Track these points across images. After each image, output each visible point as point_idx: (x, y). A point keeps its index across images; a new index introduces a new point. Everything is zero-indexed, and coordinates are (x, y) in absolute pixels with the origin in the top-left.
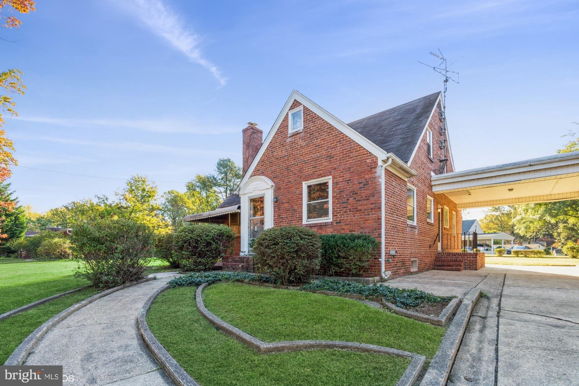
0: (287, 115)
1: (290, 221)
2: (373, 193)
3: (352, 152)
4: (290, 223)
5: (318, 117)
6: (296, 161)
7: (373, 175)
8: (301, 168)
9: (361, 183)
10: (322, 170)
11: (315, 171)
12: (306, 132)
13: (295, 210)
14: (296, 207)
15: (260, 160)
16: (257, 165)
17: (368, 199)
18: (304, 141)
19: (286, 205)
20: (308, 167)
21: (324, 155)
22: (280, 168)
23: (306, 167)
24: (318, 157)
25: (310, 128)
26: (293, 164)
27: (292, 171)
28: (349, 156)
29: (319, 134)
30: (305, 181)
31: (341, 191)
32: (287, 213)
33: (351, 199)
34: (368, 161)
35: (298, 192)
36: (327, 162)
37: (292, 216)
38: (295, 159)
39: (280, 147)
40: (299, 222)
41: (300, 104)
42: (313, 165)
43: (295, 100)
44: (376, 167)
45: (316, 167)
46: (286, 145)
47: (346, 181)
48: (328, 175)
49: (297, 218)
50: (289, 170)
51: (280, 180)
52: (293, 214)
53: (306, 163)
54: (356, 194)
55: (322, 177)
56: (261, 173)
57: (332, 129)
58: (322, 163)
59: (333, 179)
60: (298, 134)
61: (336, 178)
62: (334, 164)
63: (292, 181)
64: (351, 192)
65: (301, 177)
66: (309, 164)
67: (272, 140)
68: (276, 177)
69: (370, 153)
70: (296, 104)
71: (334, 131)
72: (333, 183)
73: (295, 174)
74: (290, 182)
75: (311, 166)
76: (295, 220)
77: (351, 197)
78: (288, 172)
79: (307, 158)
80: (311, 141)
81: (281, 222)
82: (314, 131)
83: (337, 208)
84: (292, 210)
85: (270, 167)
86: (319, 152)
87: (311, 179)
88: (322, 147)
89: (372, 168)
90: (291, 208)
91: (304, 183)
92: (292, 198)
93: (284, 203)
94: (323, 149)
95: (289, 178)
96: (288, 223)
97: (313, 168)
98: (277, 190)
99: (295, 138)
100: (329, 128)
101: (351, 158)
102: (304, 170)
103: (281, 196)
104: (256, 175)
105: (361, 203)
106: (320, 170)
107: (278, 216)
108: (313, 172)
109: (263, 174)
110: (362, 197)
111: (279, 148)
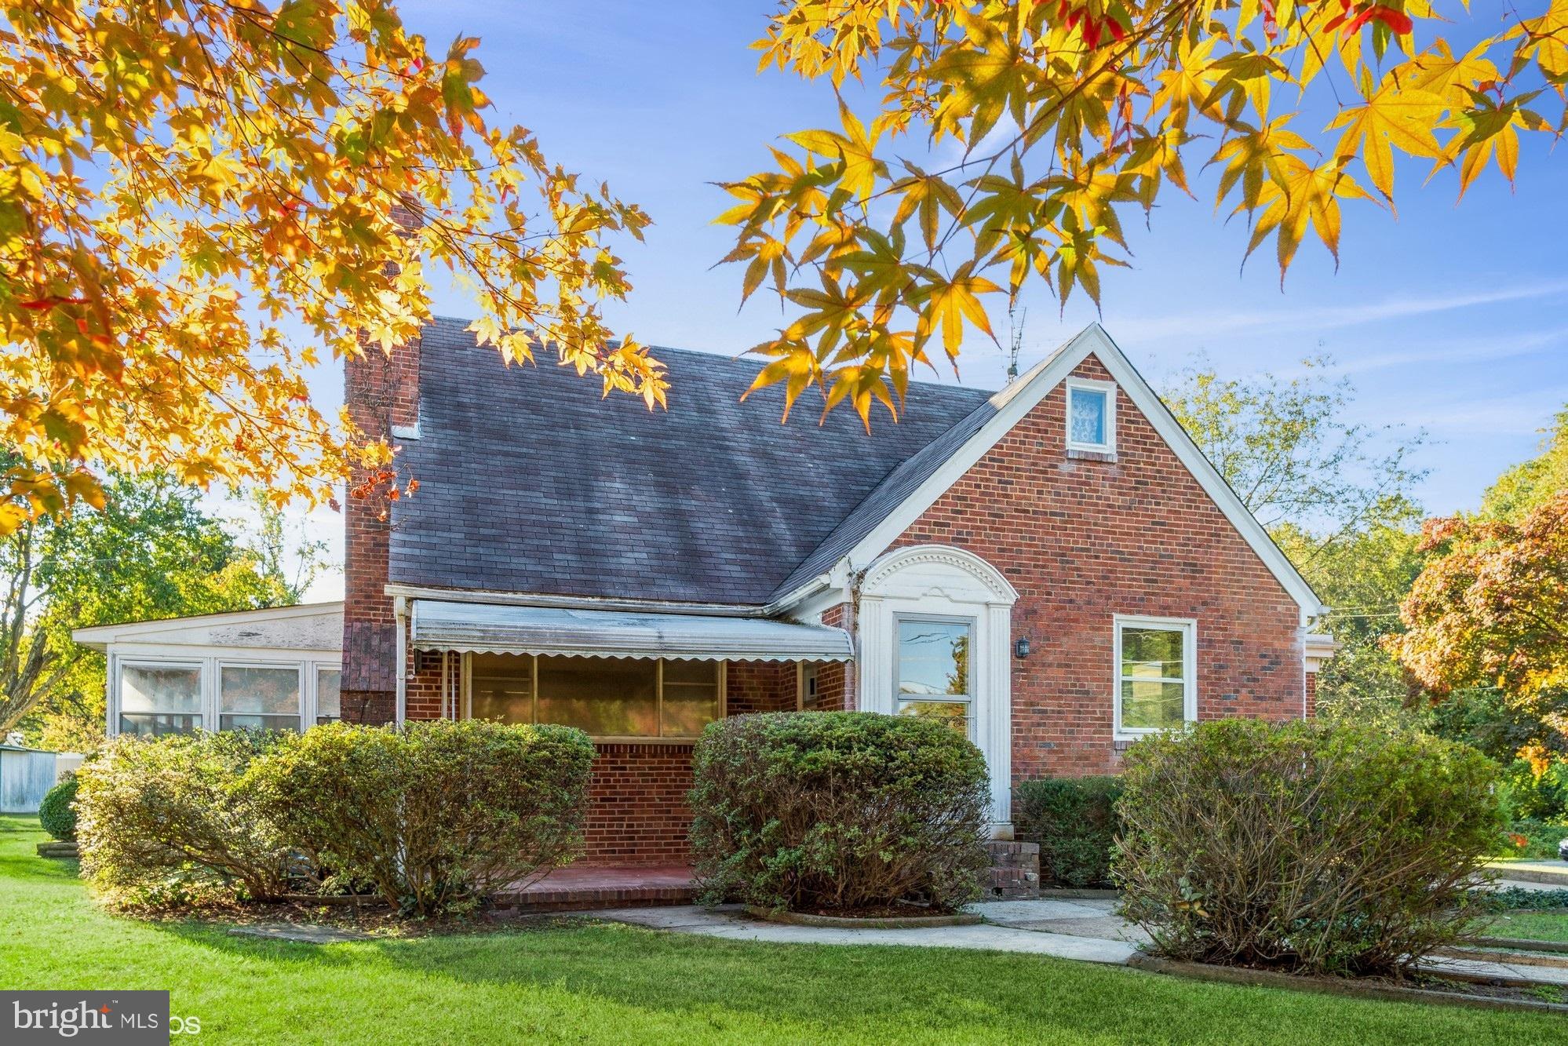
0: (1062, 385)
1: (1072, 725)
2: (1289, 687)
3: (1246, 575)
4: (1072, 732)
5: (1162, 443)
6: (1094, 544)
7: (1288, 645)
8: (1111, 572)
9: (1264, 656)
10: (1172, 596)
11: (1153, 594)
12: (1124, 468)
13: (1087, 692)
14: (1092, 686)
15: (950, 490)
16: (936, 503)
17: (1279, 699)
18: (1120, 494)
19: (1056, 673)
20: (1132, 573)
21: (1179, 557)
22: (1036, 546)
23: (1124, 572)
24: (1161, 556)
25: (1138, 462)
26: (1082, 550)
27: (1078, 569)
28: (1238, 581)
29: (1164, 491)
30: (1122, 612)
31: (1221, 667)
32: (1060, 698)
33: (1244, 691)
34: (1280, 608)
35: (1098, 641)
36: (1185, 577)
37: (1079, 712)
38: (1089, 537)
39: (1034, 478)
40: (1101, 732)
41: (1106, 375)
42: (1145, 574)
43: (1093, 355)
44: (1294, 628)
45: (1155, 581)
46: (1056, 481)
47: (1232, 642)
48: (1186, 615)
49: (1097, 719)
50: (1068, 562)
51: (1035, 586)
52: (1081, 706)
53: (1125, 560)
54: (1255, 680)
55: (1171, 615)
56: (954, 539)
57: (1199, 495)
58: (1171, 576)
59: (1202, 627)
60: (1101, 462)
61: (1209, 629)
62: (1204, 591)
63: (1080, 602)
64: (1244, 673)
65: (1108, 598)
66: (1136, 567)
67: (1004, 440)
68: (1019, 572)
69: (1284, 590)
70: (1092, 367)
71: (1203, 502)
72: (1200, 640)
73: (1088, 583)
74: (1071, 601)
75: (1140, 574)
76: (1089, 725)
77: (1244, 686)
78: (1063, 569)
79: (1127, 547)
80: (1140, 502)
81: (1039, 725)
82: (1150, 477)
83: (1211, 709)
84: (1077, 692)
85: (992, 529)
86: (1162, 543)
87: (1139, 612)
88: (1171, 531)
89: (1288, 628)
90: (1074, 685)
91: (1116, 616)
92: (1081, 654)
93: (1050, 665)
94: (1175, 538)
95: (1068, 589)
96: (1062, 732)
97: (1146, 581)
98: (1023, 614)
99: (1089, 470)
100: (1192, 488)
101: (1244, 587)
102: (1118, 579)
103: (1039, 638)
104: (927, 539)
105: (1264, 704)
106: (1167, 595)
107: (1026, 704)
108: (1146, 593)
109: (959, 541)
110: (1267, 692)
111: (1027, 478)
